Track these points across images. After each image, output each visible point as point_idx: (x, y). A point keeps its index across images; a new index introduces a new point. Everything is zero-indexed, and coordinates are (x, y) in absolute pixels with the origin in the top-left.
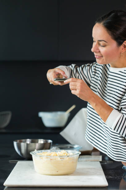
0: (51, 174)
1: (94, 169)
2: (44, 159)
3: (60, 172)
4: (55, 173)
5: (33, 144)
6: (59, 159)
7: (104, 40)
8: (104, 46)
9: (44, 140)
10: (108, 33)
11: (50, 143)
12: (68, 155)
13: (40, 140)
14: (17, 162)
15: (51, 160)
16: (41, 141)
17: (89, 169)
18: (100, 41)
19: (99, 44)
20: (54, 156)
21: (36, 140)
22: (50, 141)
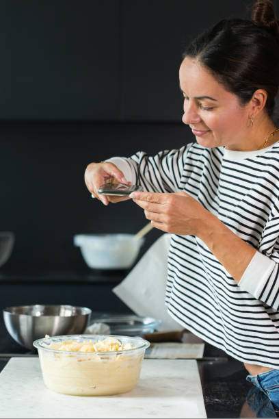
0: (80, 392)
1: (182, 379)
2: (65, 359)
3: (99, 390)
4: (88, 390)
5: (47, 318)
6: (98, 359)
7: (209, 95)
8: (210, 109)
9: (74, 308)
10: (216, 79)
11: (87, 316)
12: (120, 349)
13: (65, 309)
14: (10, 357)
15: (80, 361)
16: (67, 312)
17: (171, 378)
18: (200, 98)
19: (199, 105)
20: (87, 351)
21: (56, 308)
22: (86, 311)
